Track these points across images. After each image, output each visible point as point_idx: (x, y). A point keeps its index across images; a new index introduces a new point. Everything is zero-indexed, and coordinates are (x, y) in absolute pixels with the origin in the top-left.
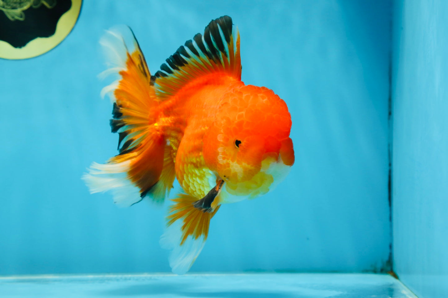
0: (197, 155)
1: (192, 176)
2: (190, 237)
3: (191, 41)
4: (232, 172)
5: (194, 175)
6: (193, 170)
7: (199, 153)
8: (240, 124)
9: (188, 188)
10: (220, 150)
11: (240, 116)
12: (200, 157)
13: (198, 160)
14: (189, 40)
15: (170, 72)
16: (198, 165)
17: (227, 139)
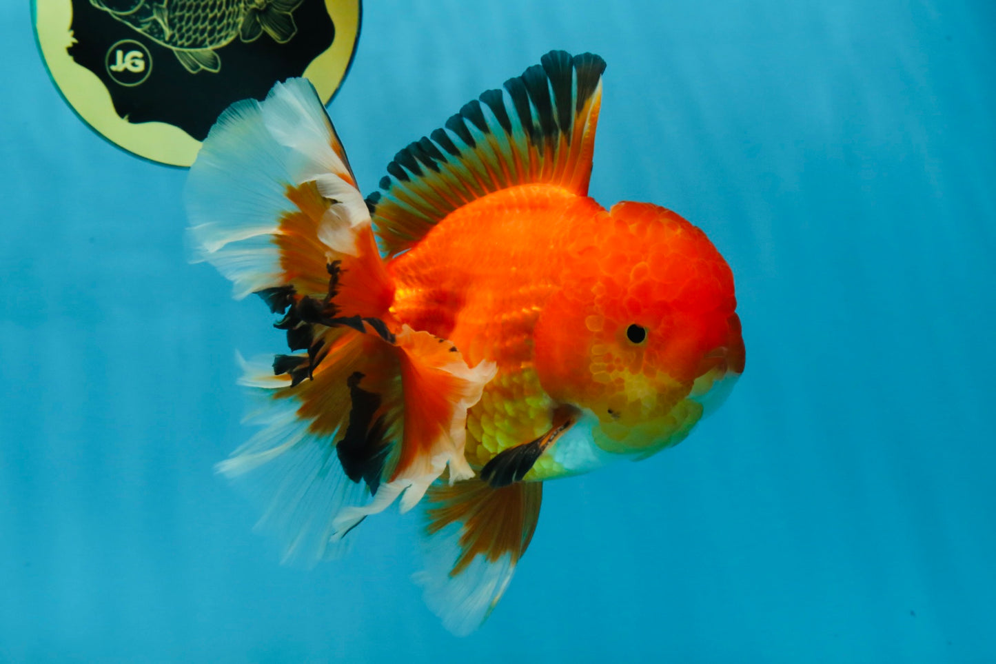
0: (512, 368)
1: (491, 419)
2: (479, 557)
3: (499, 93)
4: (631, 399)
5: (497, 416)
6: (497, 405)
7: (519, 365)
8: (644, 291)
9: (475, 448)
10: (595, 350)
11: (639, 274)
12: (522, 372)
13: (515, 379)
14: (496, 90)
15: (417, 171)
16: (514, 391)
17: (610, 327)
